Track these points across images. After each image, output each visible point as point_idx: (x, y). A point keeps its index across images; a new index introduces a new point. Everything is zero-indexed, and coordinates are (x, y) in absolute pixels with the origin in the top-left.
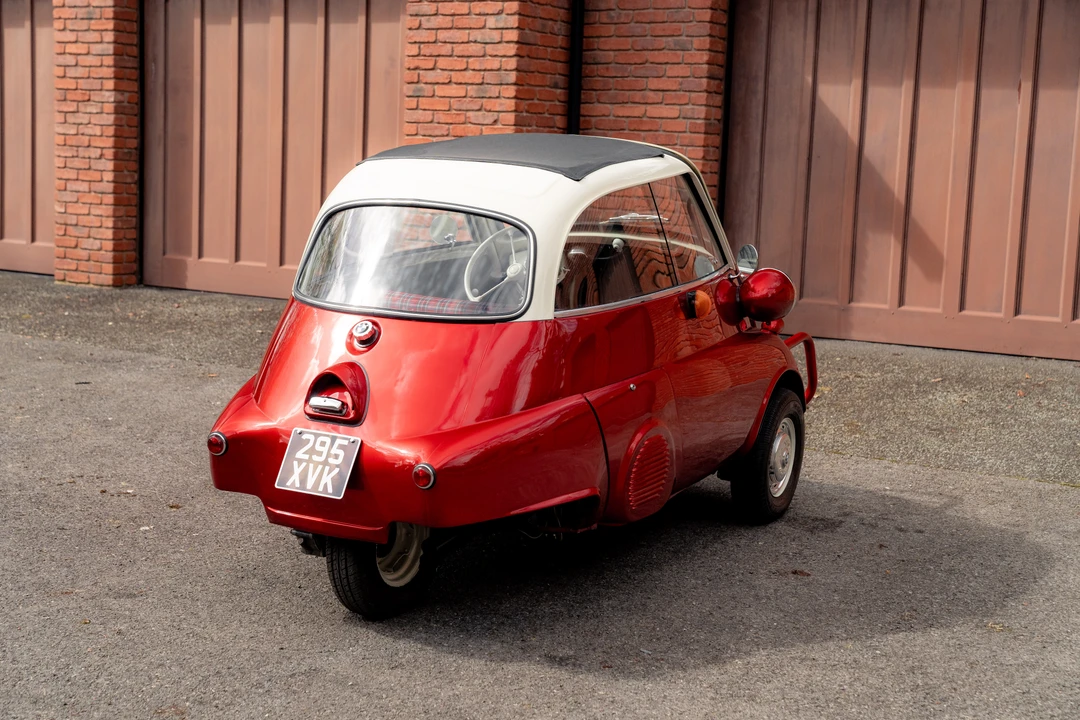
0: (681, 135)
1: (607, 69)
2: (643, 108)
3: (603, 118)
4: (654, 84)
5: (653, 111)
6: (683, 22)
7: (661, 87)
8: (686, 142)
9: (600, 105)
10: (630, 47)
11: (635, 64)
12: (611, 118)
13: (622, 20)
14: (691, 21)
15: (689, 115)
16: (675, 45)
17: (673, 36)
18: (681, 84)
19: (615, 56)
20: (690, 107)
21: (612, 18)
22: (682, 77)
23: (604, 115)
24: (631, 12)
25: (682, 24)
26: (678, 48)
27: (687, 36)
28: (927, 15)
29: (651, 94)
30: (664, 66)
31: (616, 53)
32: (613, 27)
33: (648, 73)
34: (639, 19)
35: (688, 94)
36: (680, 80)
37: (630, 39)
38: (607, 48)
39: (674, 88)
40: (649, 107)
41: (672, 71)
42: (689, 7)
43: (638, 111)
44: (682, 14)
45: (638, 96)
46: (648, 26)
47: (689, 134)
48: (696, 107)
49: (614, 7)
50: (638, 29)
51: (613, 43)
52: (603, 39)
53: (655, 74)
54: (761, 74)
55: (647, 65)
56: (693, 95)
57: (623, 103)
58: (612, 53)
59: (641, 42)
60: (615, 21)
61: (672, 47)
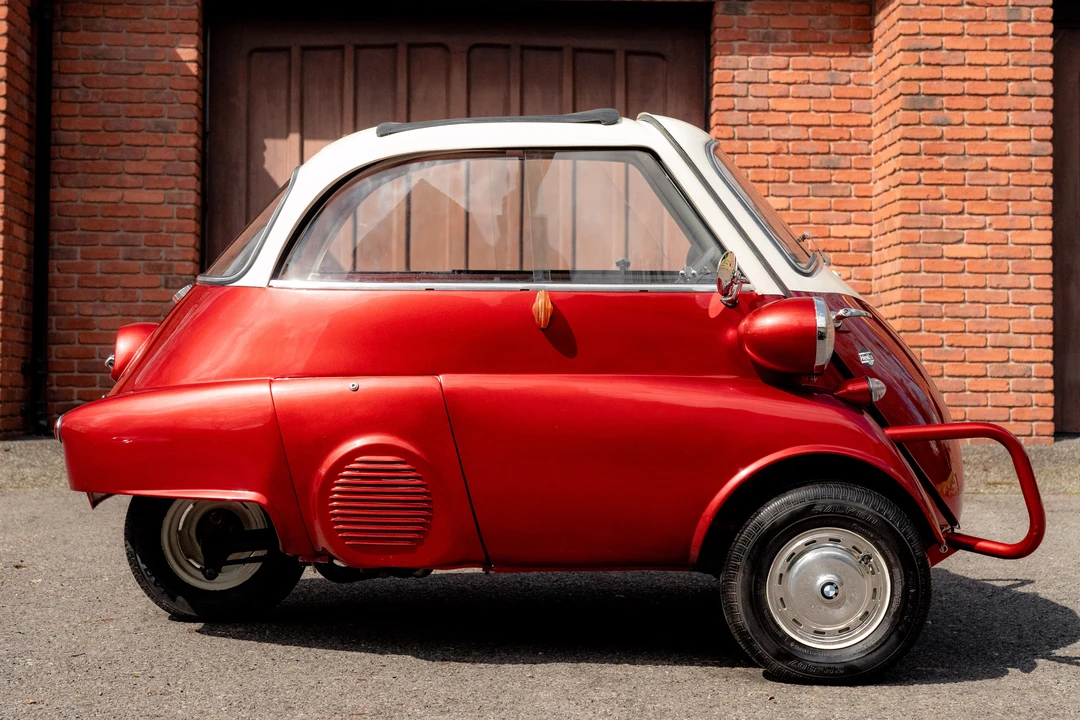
0: (167, 220)
1: (72, 150)
2: (119, 193)
3: (69, 203)
4: (132, 167)
5: (131, 196)
6: (165, 103)
7: (141, 170)
8: (174, 228)
9: (64, 189)
10: (100, 128)
11: (108, 145)
12: (79, 202)
13: (89, 99)
14: (173, 103)
15: (176, 199)
16: (157, 126)
17: (153, 117)
18: (164, 167)
19: (82, 137)
20: (176, 191)
21: (78, 96)
22: (166, 160)
23: (70, 201)
24: (100, 90)
25: (164, 106)
26: (159, 129)
27: (170, 118)
28: (413, 108)
29: (129, 177)
30: (143, 149)
31: (84, 133)
32: (78, 106)
33: (125, 156)
34: (111, 98)
35: (174, 178)
36: (164, 163)
37: (101, 120)
38: (73, 128)
39: (156, 172)
40: (126, 192)
41: (150, 153)
42: (171, 88)
43: (113, 196)
44: (163, 95)
45: (113, 180)
46: (121, 105)
47: (176, 220)
48: (184, 192)
49: (79, 84)
50: (110, 109)
51: (79, 122)
52: (66, 119)
53: (132, 157)
54: (242, 160)
55: (122, 147)
56: (180, 179)
57: (95, 187)
58: (77, 133)
59: (114, 123)
60: (81, 99)
61: (153, 128)
